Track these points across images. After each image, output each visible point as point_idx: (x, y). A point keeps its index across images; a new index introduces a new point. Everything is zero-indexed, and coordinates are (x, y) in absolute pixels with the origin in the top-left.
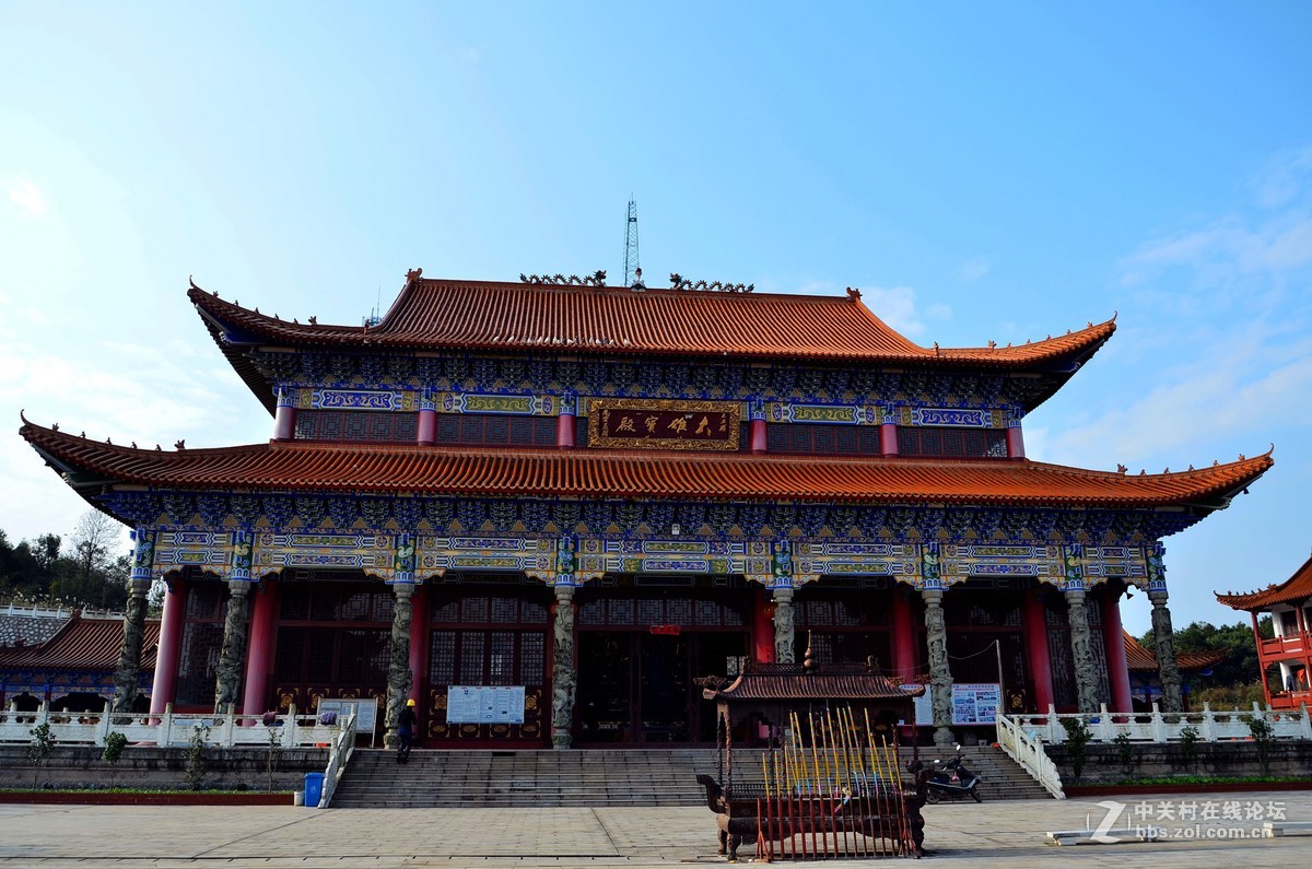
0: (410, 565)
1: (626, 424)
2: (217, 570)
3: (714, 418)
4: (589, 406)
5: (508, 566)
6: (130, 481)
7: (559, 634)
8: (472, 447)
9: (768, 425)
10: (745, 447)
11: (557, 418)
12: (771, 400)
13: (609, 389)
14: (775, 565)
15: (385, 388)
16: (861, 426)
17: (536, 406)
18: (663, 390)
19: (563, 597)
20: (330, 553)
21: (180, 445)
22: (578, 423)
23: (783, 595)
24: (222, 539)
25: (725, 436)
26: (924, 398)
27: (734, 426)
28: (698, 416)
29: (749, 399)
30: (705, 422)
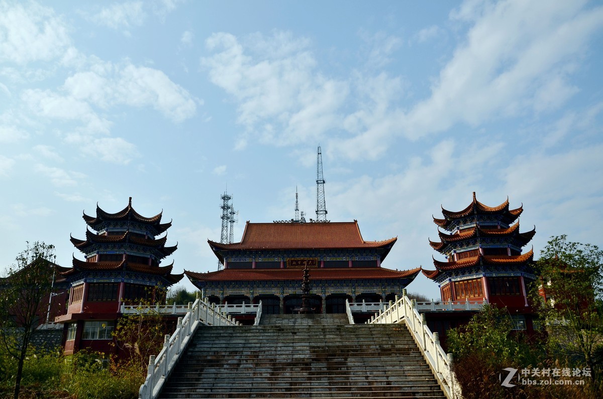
0: (253, 294)
1: (294, 263)
2: (217, 295)
3: (312, 261)
4: (287, 259)
5: (271, 293)
6: (200, 280)
7: (281, 306)
8: (263, 269)
9: (324, 261)
10: (319, 267)
11: (280, 262)
12: (325, 256)
13: (291, 255)
14: (322, 292)
15: (245, 257)
16: (344, 261)
17: (276, 260)
18: (302, 255)
19: (281, 299)
20: (237, 292)
21: (208, 272)
22: (284, 263)
23: (324, 298)
24: (218, 290)
25: (315, 264)
26: (358, 254)
27: (317, 262)
28: (309, 261)
29: (320, 256)
30: (310, 262)
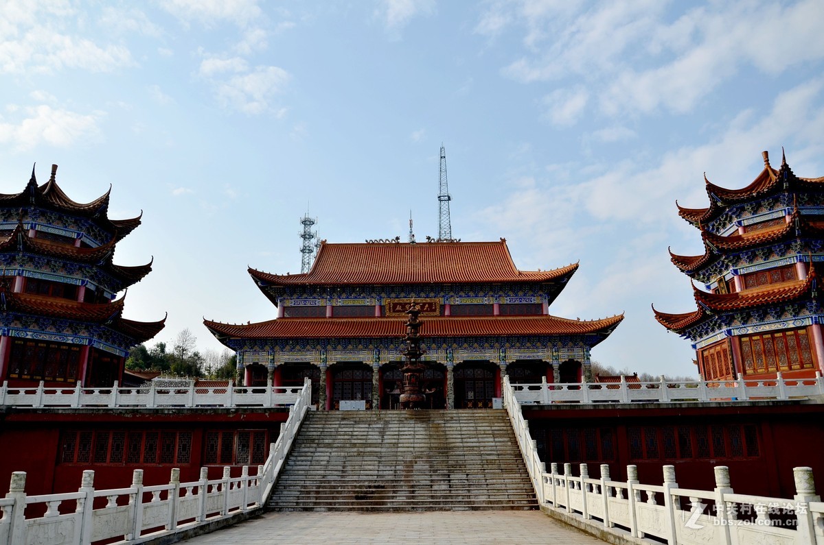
0: (325, 361)
1: (399, 308)
2: (264, 364)
3: (430, 304)
4: (385, 302)
5: (357, 360)
6: (236, 336)
7: (374, 382)
8: (345, 318)
9: (451, 306)
10: (442, 315)
11: (375, 306)
12: (452, 296)
13: (393, 295)
14: (447, 357)
15: (315, 298)
16: (486, 305)
17: (367, 302)
18: (413, 294)
19: (375, 370)
20: (299, 357)
21: (249, 323)
22: (382, 308)
23: (450, 368)
24: (265, 354)
25: (435, 310)
26: (510, 293)
27: (438, 307)
28: (424, 304)
29: (443, 296)
30: (427, 306)
